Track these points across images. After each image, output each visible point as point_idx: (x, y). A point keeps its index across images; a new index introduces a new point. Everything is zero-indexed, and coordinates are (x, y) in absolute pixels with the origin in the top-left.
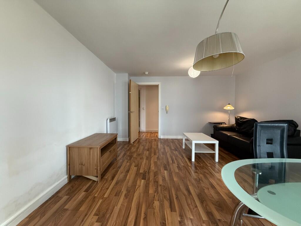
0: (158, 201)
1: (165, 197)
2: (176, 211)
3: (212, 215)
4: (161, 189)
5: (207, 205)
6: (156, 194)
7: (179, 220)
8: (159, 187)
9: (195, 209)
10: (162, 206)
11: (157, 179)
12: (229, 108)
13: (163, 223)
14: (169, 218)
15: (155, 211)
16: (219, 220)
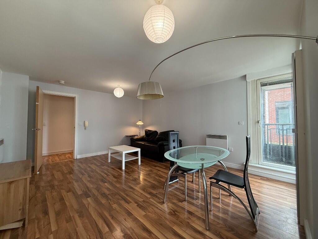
0: (115, 203)
1: (118, 199)
2: (131, 202)
3: (152, 193)
4: (111, 196)
5: (147, 190)
6: (109, 201)
7: (136, 205)
8: (108, 196)
9: (142, 195)
10: (120, 205)
11: (102, 191)
12: (140, 123)
13: (128, 212)
14: (130, 208)
15: (117, 210)
16: (156, 193)
